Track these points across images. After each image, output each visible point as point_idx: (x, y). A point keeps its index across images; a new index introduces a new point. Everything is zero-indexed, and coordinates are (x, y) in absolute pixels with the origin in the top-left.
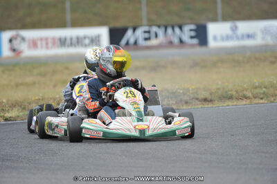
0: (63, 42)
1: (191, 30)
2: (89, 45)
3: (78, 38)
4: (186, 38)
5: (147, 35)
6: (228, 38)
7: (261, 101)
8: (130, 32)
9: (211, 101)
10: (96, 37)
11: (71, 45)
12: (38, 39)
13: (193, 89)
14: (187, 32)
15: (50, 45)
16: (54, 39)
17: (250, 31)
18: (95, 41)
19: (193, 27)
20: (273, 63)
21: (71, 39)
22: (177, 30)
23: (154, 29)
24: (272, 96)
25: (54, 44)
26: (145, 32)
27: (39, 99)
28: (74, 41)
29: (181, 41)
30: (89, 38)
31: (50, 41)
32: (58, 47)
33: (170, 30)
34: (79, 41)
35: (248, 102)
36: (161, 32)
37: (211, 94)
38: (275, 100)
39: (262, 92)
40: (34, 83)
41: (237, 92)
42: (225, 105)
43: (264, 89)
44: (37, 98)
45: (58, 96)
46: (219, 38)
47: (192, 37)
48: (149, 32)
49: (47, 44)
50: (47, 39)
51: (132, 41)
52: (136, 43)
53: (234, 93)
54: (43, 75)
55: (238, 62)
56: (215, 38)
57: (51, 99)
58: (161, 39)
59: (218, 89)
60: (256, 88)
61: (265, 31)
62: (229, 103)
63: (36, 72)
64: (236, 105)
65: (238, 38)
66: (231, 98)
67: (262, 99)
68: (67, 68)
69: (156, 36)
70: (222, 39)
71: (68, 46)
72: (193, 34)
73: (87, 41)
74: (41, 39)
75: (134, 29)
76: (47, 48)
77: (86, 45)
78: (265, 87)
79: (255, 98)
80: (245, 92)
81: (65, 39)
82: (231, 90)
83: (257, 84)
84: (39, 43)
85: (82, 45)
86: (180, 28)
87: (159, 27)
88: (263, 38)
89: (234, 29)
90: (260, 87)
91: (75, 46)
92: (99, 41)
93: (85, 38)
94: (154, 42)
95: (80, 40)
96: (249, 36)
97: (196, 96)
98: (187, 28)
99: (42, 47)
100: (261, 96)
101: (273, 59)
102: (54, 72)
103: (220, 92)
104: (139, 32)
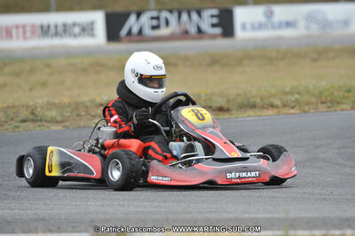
0: (45, 31)
1: (212, 16)
2: (80, 34)
3: (64, 25)
4: (206, 27)
5: (155, 23)
6: (260, 26)
7: (292, 111)
8: (133, 18)
9: (228, 110)
10: (88, 24)
11: (56, 34)
12: (12, 27)
13: (206, 95)
14: (207, 19)
15: (28, 34)
16: (33, 26)
17: (290, 18)
18: (87, 29)
19: (215, 12)
20: (315, 60)
21: (56, 27)
22: (194, 16)
23: (165, 14)
24: (307, 104)
25: (33, 32)
26: (152, 18)
27: (8, 107)
28: (60, 29)
29: (200, 31)
30: (79, 25)
31: (28, 29)
32: (39, 37)
33: (185, 16)
34: (66, 30)
35: (275, 111)
36: (173, 18)
37: (228, 101)
38: (309, 109)
39: (293, 99)
40: (5, 85)
41: (262, 99)
42: (245, 115)
43: (297, 96)
44: (5, 105)
45: (32, 103)
46: (248, 26)
47: (213, 26)
48: (158, 18)
49: (24, 32)
50: (24, 27)
51: (135, 30)
52: (140, 32)
53: (258, 100)
54: (17, 74)
55: (270, 59)
56: (244, 27)
57: (23, 106)
58: (174, 27)
59: (239, 95)
60: (286, 94)
61: (310, 18)
62: (251, 113)
63: (7, 70)
64: (260, 116)
65: (274, 27)
66: (253, 106)
67: (293, 108)
68: (48, 66)
69: (167, 23)
70: (254, 28)
71: (52, 36)
72: (215, 21)
73: (77, 30)
74: (17, 27)
75: (139, 15)
76: (25, 38)
77: (75, 36)
78: (299, 93)
79: (284, 106)
80: (272, 100)
81: (49, 27)
82: (254, 97)
83: (288, 89)
84: (14, 31)
85: (70, 35)
86: (199, 13)
87: (171, 11)
88: (307, 28)
89: (269, 15)
90: (292, 93)
91: (61, 36)
92: (92, 29)
93: (74, 25)
94: (164, 31)
95: (68, 28)
96: (289, 24)
97: (209, 104)
98: (207, 14)
99: (18, 37)
100: (293, 105)
101: (315, 56)
102: (31, 71)
103: (240, 99)
104: (145, 18)
